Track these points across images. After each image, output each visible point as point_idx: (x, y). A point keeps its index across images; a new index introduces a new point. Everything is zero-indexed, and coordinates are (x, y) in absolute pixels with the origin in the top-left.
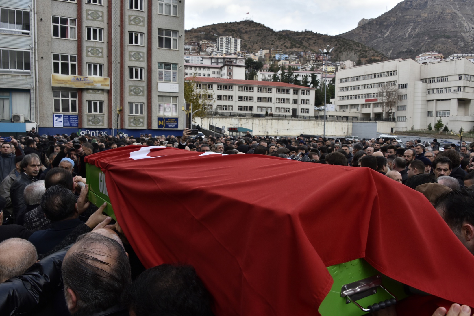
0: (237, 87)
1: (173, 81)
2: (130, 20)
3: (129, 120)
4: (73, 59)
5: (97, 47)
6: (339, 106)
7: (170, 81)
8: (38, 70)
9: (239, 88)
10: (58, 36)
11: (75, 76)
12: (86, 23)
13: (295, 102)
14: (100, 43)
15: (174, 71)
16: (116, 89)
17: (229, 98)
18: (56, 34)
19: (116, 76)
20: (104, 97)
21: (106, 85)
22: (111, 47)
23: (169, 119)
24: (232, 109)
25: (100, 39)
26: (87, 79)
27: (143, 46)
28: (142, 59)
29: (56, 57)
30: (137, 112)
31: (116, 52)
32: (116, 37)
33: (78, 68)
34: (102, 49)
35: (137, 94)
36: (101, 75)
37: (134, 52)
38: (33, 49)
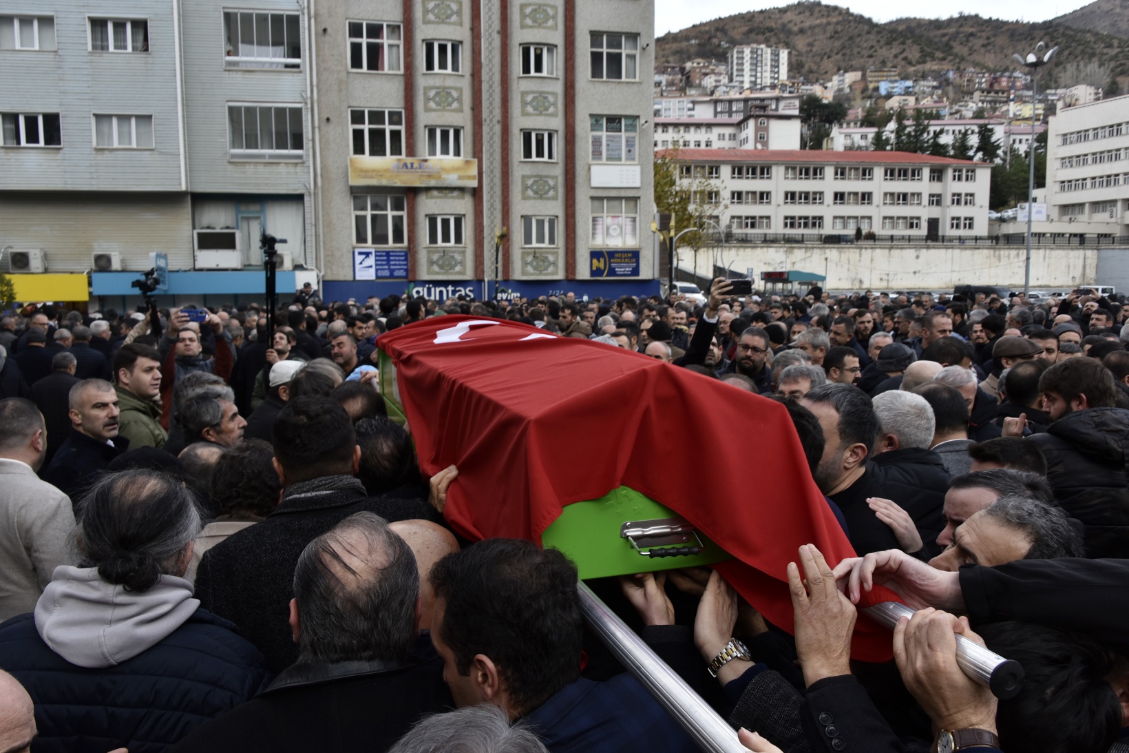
0: (782, 169)
1: (627, 159)
2: (523, 16)
3: (523, 258)
4: (395, 118)
5: (449, 88)
6: (1057, 208)
7: (620, 159)
8: (321, 149)
9: (786, 173)
10: (360, 66)
11: (399, 160)
12: (423, 32)
13: (936, 200)
14: (455, 77)
15: (629, 134)
16: (492, 184)
17: (762, 198)
18: (356, 62)
19: (491, 155)
20: (463, 206)
21: (469, 177)
22: (480, 84)
23: (616, 255)
24: (769, 226)
25: (455, 68)
26: (425, 164)
27: (554, 76)
28: (551, 110)
29: (357, 117)
30: (541, 239)
31: (491, 95)
32: (490, 61)
33: (407, 139)
34: (460, 90)
35: (540, 195)
36: (457, 153)
37: (533, 92)
38: (309, 101)
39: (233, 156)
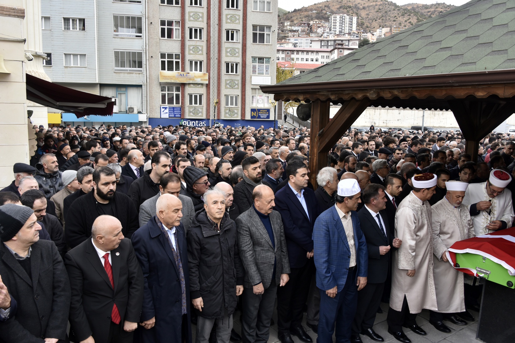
1: (266, 74)
2: (227, 19)
3: (225, 111)
4: (177, 57)
5: (198, 46)
7: (263, 74)
8: (149, 68)
10: (164, 37)
11: (178, 73)
12: (188, 24)
14: (200, 42)
15: (267, 64)
16: (214, 82)
18: (163, 35)
19: (214, 71)
20: (202, 91)
21: (205, 80)
22: (210, 44)
23: (261, 111)
25: (201, 38)
26: (188, 74)
27: (238, 42)
28: (237, 55)
29: (163, 56)
30: (232, 104)
31: (214, 49)
32: (214, 35)
33: (182, 65)
34: (202, 46)
35: (232, 87)
36: (201, 70)
37: (230, 48)
38: (145, 50)
39: (116, 70)
